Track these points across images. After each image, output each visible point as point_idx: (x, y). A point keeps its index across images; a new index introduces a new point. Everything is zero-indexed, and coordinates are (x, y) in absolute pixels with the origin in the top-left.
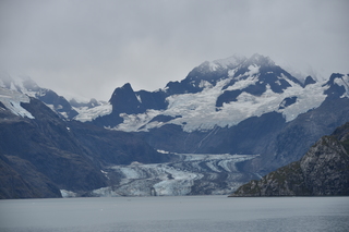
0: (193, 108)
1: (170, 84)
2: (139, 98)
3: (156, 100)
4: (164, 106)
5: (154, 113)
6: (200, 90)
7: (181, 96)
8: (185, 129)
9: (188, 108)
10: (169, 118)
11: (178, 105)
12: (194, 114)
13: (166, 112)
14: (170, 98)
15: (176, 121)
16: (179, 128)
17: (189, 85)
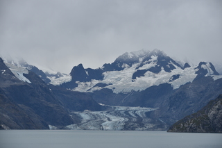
0: (119, 79)
1: (105, 65)
2: (87, 73)
3: (97, 74)
4: (101, 78)
5: (96, 82)
6: (123, 69)
7: (111, 72)
8: (114, 91)
9: (116, 79)
10: (105, 85)
11: (110, 78)
12: (119, 83)
13: (103, 82)
14: (105, 73)
15: (109, 87)
16: (110, 91)
17: (117, 66)
